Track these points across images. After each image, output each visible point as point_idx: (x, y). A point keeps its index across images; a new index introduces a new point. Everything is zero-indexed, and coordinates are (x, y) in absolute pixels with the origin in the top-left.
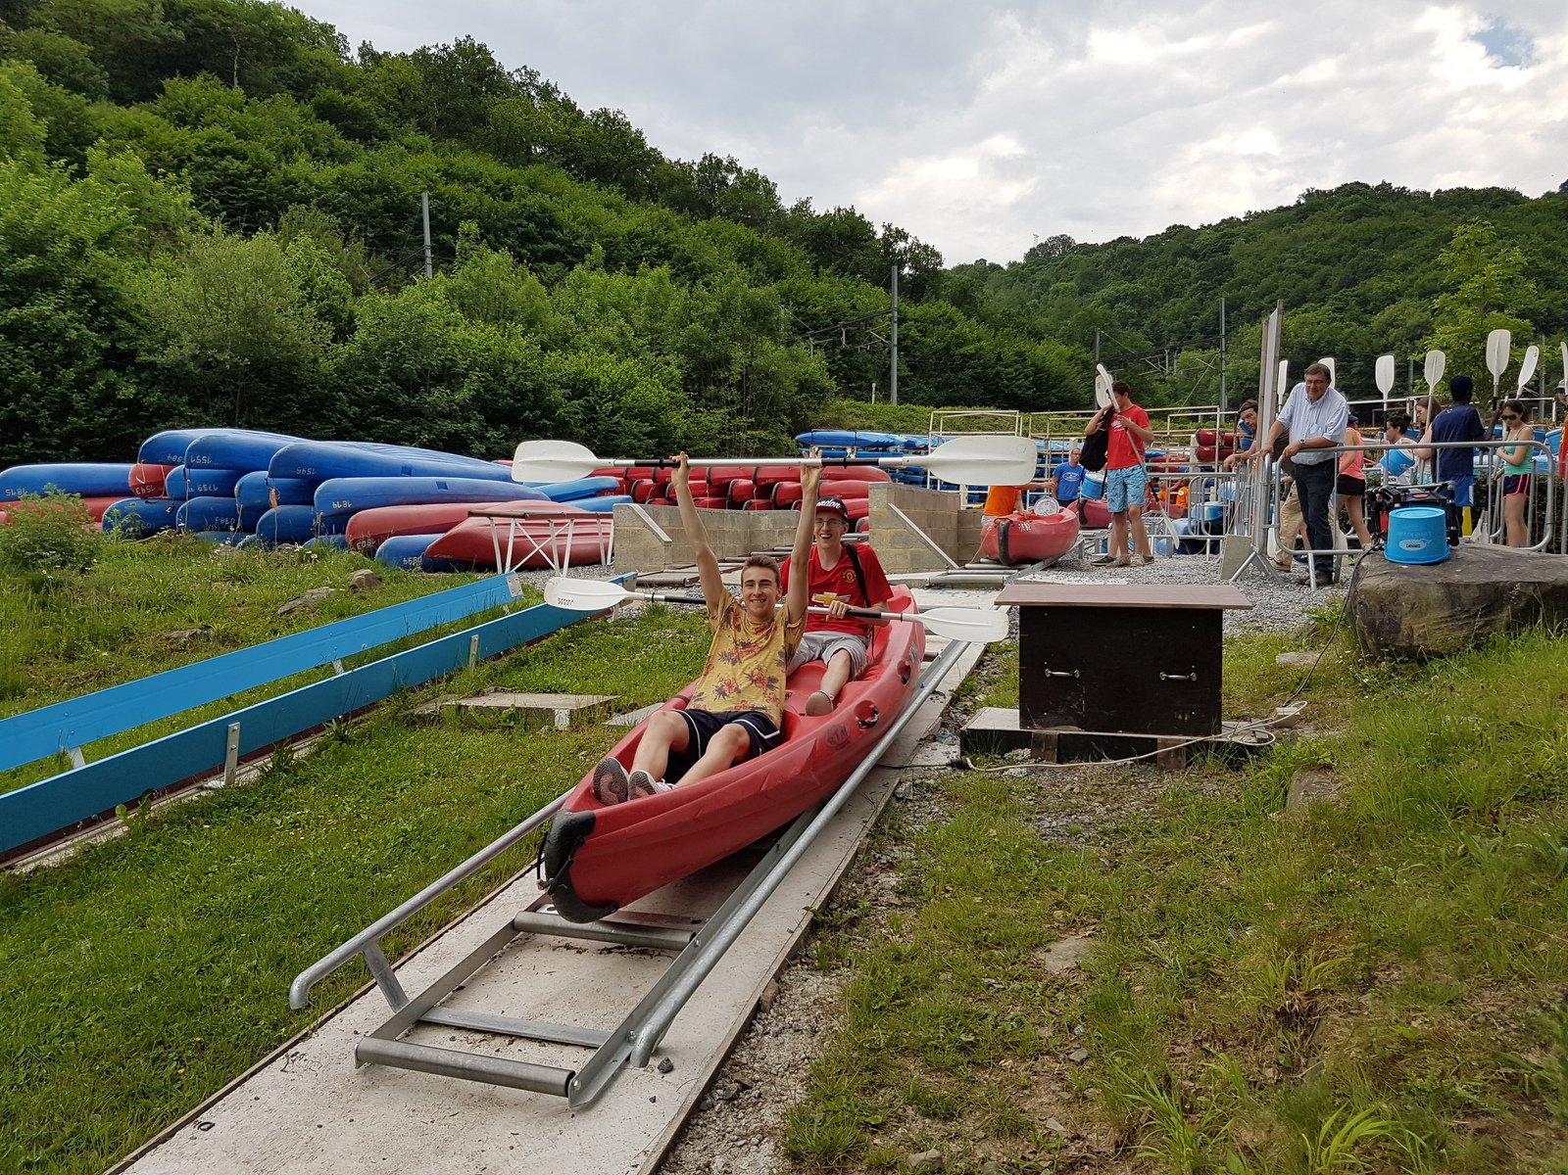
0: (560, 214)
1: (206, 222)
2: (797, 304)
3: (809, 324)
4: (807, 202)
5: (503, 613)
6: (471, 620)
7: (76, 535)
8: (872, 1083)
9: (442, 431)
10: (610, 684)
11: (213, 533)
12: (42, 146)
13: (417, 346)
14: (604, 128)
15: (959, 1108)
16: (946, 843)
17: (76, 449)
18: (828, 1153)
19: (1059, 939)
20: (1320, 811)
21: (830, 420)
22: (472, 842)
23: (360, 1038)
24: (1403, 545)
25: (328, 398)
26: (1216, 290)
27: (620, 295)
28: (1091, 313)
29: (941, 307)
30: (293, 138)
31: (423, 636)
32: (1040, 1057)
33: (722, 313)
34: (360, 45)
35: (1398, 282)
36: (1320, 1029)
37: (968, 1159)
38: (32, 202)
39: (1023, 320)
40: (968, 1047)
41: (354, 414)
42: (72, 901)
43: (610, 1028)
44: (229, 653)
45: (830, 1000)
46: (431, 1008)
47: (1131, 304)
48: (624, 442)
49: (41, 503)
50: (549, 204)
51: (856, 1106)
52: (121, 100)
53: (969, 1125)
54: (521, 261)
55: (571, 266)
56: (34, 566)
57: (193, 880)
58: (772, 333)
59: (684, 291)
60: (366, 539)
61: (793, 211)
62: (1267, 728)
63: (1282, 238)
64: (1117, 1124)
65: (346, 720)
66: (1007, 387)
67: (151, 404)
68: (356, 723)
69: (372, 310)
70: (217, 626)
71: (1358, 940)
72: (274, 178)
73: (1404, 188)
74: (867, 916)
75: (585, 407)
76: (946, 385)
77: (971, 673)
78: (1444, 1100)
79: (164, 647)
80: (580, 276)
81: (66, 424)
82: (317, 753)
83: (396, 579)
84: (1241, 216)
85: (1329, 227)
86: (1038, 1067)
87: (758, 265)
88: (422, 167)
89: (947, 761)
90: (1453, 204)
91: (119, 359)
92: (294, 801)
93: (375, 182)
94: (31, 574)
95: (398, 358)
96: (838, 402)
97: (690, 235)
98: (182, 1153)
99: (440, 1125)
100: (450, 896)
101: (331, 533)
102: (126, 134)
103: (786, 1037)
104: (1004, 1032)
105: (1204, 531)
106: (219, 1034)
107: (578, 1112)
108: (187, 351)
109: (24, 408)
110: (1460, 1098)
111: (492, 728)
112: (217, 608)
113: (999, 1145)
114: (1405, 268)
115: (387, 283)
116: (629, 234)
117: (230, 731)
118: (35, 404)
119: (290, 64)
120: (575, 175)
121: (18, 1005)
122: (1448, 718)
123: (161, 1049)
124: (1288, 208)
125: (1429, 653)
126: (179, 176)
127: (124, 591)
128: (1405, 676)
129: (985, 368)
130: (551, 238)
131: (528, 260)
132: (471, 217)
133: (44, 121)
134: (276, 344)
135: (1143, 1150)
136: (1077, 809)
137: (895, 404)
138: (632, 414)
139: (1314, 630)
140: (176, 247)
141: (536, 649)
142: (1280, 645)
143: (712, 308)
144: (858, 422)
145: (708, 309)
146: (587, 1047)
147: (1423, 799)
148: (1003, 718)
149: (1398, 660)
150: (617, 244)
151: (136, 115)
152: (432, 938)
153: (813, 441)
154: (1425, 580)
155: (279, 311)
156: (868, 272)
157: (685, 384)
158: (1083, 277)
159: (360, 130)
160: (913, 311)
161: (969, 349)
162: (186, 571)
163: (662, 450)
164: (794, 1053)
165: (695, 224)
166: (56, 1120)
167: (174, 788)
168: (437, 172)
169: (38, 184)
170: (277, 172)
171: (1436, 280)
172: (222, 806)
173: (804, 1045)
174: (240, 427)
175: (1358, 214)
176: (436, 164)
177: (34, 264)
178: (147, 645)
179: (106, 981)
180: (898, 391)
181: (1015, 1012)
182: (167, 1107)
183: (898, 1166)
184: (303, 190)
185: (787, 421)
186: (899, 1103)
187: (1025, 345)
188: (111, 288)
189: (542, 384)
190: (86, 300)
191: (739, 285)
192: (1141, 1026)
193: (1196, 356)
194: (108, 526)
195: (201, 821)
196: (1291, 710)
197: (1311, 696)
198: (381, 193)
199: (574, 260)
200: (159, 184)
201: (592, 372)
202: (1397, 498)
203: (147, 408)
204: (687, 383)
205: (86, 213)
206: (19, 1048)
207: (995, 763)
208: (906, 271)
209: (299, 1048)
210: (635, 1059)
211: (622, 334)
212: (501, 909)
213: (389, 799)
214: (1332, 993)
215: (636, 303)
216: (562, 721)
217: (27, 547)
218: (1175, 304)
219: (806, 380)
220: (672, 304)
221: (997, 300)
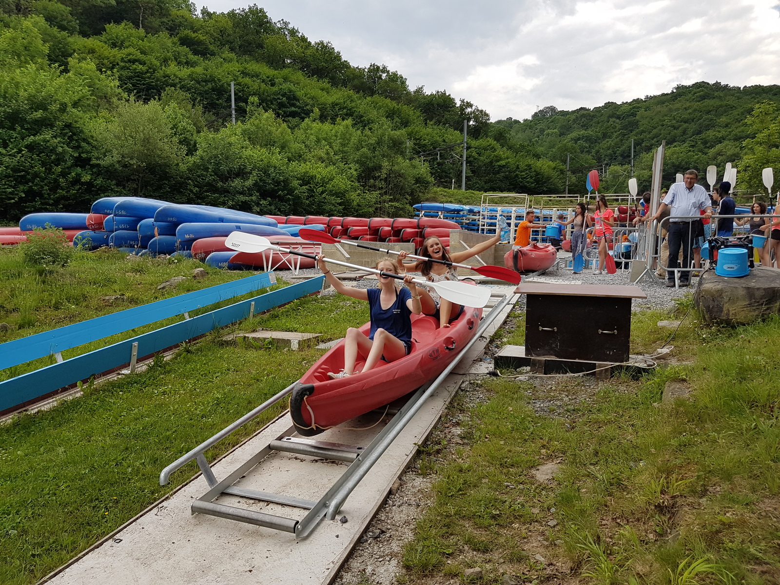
0: (298, 94)
1: (125, 95)
2: (416, 139)
3: (421, 149)
4: (422, 88)
5: (267, 292)
6: (251, 294)
7: (60, 248)
8: (447, 533)
9: (239, 200)
10: (319, 328)
11: (127, 248)
12: (46, 57)
13: (227, 158)
14: (321, 50)
15: (491, 547)
16: (486, 414)
17: (61, 206)
18: (424, 567)
19: (543, 464)
20: (680, 403)
21: (430, 198)
22: (250, 405)
23: (194, 500)
24: (725, 267)
25: (184, 183)
26: (629, 135)
27: (327, 134)
28: (565, 145)
29: (488, 141)
30: (168, 54)
31: (228, 302)
32: (533, 523)
33: (378, 143)
34: (202, 8)
35: (723, 132)
36: (678, 515)
37: (495, 573)
38: (42, 85)
39: (530, 148)
40: (496, 516)
41: (196, 191)
42: (55, 427)
43: (316, 500)
44: (133, 308)
45: (426, 490)
46: (229, 486)
47: (586, 141)
48: (328, 207)
49: (44, 232)
50: (293, 88)
51: (439, 544)
52: (85, 35)
53: (496, 556)
54: (278, 116)
55: (303, 119)
56: (39, 263)
57: (114, 419)
58: (402, 153)
59: (359, 132)
60: (201, 253)
61: (415, 92)
62: (652, 359)
63: (664, 109)
64: (572, 559)
65: (190, 342)
66: (522, 182)
67: (97, 184)
68: (195, 344)
69: (205, 139)
70: (128, 294)
71: (699, 471)
72: (159, 74)
73: (727, 85)
74: (445, 448)
75: (308, 190)
76: (490, 181)
77: (500, 327)
78: (743, 555)
79: (102, 304)
80: (307, 124)
81: (56, 194)
82: (176, 358)
83: (215, 273)
84: (643, 98)
85: (688, 104)
86: (531, 528)
87: (396, 119)
88: (231, 69)
89: (487, 372)
90: (752, 93)
91: (82, 162)
92: (164, 381)
93: (208, 76)
94: (38, 267)
95: (218, 164)
96: (435, 189)
97: (363, 104)
98: (106, 554)
99: (232, 544)
100: (239, 431)
101: (184, 250)
102: (87, 51)
103: (404, 508)
104: (515, 510)
105: (621, 257)
106: (125, 496)
107: (300, 541)
108: (115, 159)
109: (36, 185)
110: (752, 555)
111: (261, 348)
112: (128, 286)
113: (511, 566)
114: (727, 126)
115: (213, 127)
116: (332, 103)
117: (133, 346)
118: (42, 184)
119: (167, 18)
120: (306, 74)
121: (28, 478)
122: (748, 357)
123: (97, 502)
124: (667, 94)
125: (737, 323)
126: (113, 72)
127: (83, 276)
128: (724, 334)
129: (510, 172)
130: (294, 105)
131: (282, 116)
132: (254, 94)
133: (47, 45)
134: (159, 156)
135: (585, 572)
136: (553, 398)
137: (464, 190)
138: (331, 193)
139: (678, 310)
140: (111, 107)
141: (282, 309)
142: (660, 317)
143: (373, 141)
144: (445, 199)
145: (370, 141)
146: (305, 509)
147: (734, 398)
148: (517, 351)
149: (721, 326)
150: (326, 108)
151: (92, 42)
152: (230, 452)
153: (422, 208)
154: (736, 285)
155: (160, 140)
156: (452, 123)
157: (359, 179)
158: (561, 127)
159: (201, 50)
160: (474, 143)
161: (503, 163)
162: (113, 267)
163: (346, 212)
164: (408, 516)
165: (365, 98)
166: (46, 534)
167: (105, 374)
168: (238, 71)
169: (45, 76)
170: (161, 71)
171: (743, 131)
172: (128, 383)
173: (413, 512)
174: (141, 196)
175: (703, 98)
176: (238, 68)
177: (41, 115)
178: (94, 303)
179: (71, 468)
180: (466, 183)
181: (521, 500)
182: (99, 530)
183: (460, 575)
184: (173, 80)
185: (409, 198)
186: (461, 543)
187: (531, 161)
188: (79, 127)
189: (288, 178)
190: (67, 133)
191: (386, 129)
192: (585, 510)
193: (618, 168)
194: (76, 244)
195: (119, 390)
196: (665, 350)
197: (675, 343)
198: (211, 82)
199: (305, 116)
200: (103, 76)
201: (312, 172)
202: (723, 243)
203: (96, 186)
204: (359, 178)
205: (67, 90)
206: (29, 499)
207: (512, 373)
208: (471, 123)
209: (164, 504)
210: (329, 516)
211: (328, 154)
212: (264, 438)
213: (210, 381)
214: (685, 497)
215: (335, 138)
216: (295, 346)
217: (37, 253)
218: (608, 142)
219: (419, 178)
220: (353, 138)
221: (517, 138)
